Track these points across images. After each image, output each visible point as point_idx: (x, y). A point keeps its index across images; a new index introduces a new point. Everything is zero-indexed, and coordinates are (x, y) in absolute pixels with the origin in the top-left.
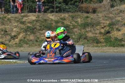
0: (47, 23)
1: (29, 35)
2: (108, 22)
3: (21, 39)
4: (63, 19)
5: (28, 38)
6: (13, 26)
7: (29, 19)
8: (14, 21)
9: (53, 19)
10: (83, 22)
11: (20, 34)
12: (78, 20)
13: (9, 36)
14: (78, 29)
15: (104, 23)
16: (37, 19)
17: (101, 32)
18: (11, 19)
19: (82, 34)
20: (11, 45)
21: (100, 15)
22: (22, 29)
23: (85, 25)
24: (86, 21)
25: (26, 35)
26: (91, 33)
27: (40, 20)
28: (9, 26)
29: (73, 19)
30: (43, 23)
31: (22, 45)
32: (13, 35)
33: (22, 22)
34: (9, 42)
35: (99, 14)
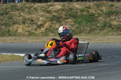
0: (73, 12)
1: (54, 24)
3: (47, 28)
5: (53, 26)
6: (39, 15)
7: (54, 8)
8: (40, 11)
9: (79, 8)
10: (108, 11)
11: (47, 23)
12: (103, 9)
13: (36, 25)
14: (103, 18)
16: (63, 8)
18: (37, 8)
19: (107, 22)
20: (37, 34)
22: (48, 18)
23: (110, 14)
25: (52, 23)
27: (65, 9)
28: (35, 16)
29: (98, 8)
30: (68, 12)
31: (48, 33)
32: (39, 24)
33: (47, 11)
34: (36, 31)
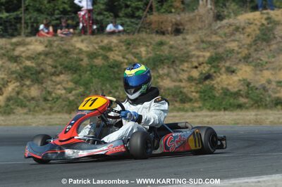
2: (208, 54)
4: (105, 48)
15: (198, 57)
17: (192, 77)
21: (190, 38)
24: (158, 53)
26: (169, 79)
35: (188, 37)
